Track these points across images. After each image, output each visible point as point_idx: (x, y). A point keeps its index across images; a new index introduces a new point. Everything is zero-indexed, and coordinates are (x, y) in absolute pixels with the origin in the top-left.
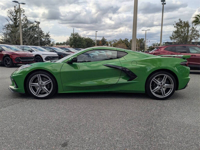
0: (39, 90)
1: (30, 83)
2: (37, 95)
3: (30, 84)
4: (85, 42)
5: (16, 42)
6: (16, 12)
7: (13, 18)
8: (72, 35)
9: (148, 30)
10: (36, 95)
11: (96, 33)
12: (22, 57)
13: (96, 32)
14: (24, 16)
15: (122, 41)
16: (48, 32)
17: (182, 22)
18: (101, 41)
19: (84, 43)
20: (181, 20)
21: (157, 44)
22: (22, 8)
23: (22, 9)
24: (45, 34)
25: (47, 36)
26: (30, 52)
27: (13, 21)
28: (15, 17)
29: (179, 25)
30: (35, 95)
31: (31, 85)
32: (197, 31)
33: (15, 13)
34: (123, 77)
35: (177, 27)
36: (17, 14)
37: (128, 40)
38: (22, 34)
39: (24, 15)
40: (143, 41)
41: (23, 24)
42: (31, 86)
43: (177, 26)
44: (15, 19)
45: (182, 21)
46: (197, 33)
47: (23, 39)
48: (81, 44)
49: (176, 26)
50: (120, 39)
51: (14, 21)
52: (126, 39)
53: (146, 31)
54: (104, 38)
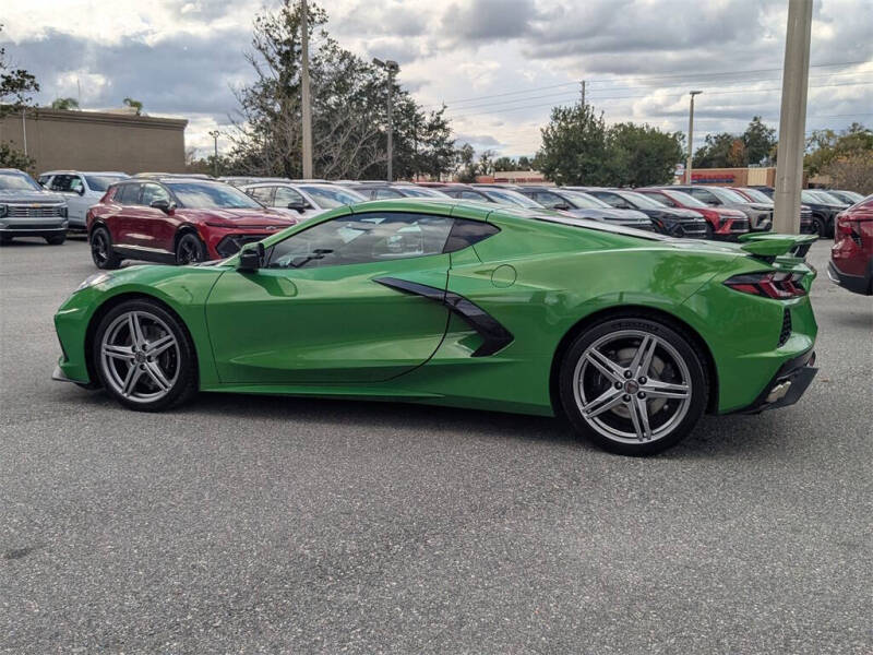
0: (134, 372)
1: (104, 345)
2: (126, 391)
3: (103, 350)
4: (621, 151)
5: (287, 163)
6: (294, 22)
7: (279, 53)
8: (556, 118)
10: (125, 395)
11: (692, 101)
12: (245, 237)
13: (693, 93)
14: (325, 42)
16: (440, 110)
18: (743, 139)
19: (618, 160)
22: (314, 5)
23: (313, 10)
24: (428, 120)
25: (438, 125)
26: (294, 212)
27: (276, 67)
28: (285, 48)
30: (120, 391)
31: (108, 353)
33: (289, 28)
34: (471, 336)
36: (294, 31)
38: (313, 122)
39: (324, 34)
41: (329, 74)
42: (108, 357)
44: (287, 58)
47: (317, 147)
48: (599, 162)
50: (854, 125)
51: (280, 66)
54: (762, 123)
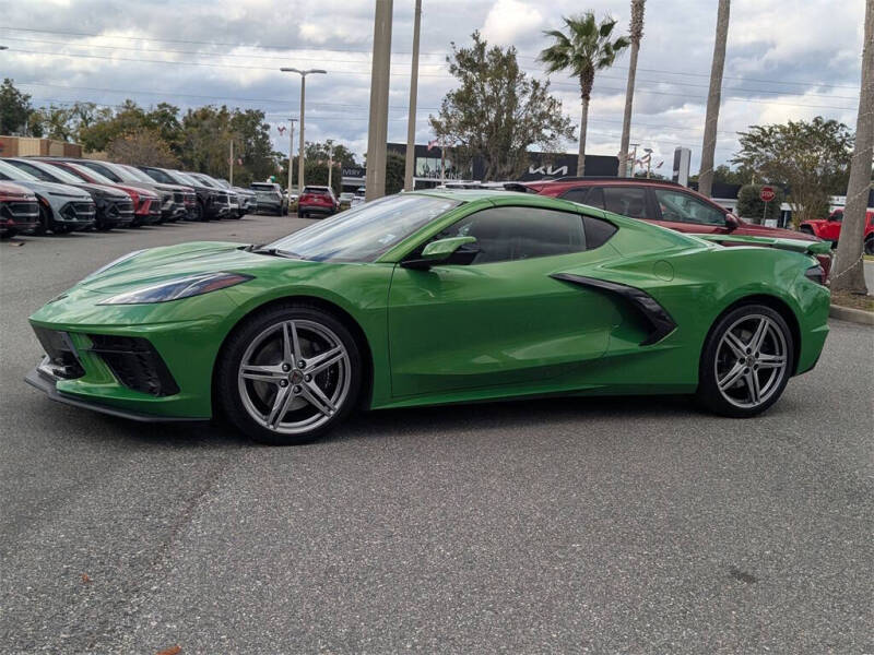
3: (241, 374)
9: (313, 72)
15: (138, 114)
17: (488, 49)
20: (482, 40)
21: (327, 148)
29: (474, 66)
32: (553, 103)
35: (460, 73)
37: (175, 110)
40: (258, 128)
43: (462, 65)
45: (484, 44)
46: (551, 113)
49: (458, 65)
50: (128, 102)
52: (164, 105)
53: (303, 73)
54: (15, 86)
